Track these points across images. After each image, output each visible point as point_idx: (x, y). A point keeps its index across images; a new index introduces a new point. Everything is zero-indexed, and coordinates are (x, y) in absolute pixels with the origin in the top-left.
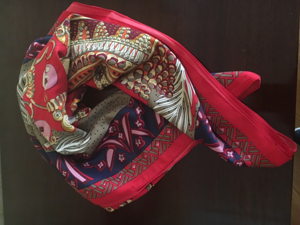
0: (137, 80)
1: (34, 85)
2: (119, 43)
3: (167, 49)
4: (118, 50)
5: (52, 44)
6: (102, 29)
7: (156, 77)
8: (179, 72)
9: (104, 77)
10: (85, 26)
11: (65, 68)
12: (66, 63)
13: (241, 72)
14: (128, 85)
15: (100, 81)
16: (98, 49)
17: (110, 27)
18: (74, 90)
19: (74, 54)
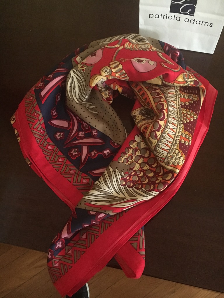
0: (139, 151)
1: (137, 50)
2: (176, 133)
3: (170, 182)
4: (169, 132)
5: (177, 68)
6: (190, 118)
7: (141, 170)
8: (146, 194)
9: (143, 118)
10: (193, 101)
11: (152, 80)
12: (157, 81)
13: (145, 258)
14: (134, 142)
15: (139, 114)
16: (170, 112)
17: (192, 125)
18: (131, 88)
19: (166, 89)
